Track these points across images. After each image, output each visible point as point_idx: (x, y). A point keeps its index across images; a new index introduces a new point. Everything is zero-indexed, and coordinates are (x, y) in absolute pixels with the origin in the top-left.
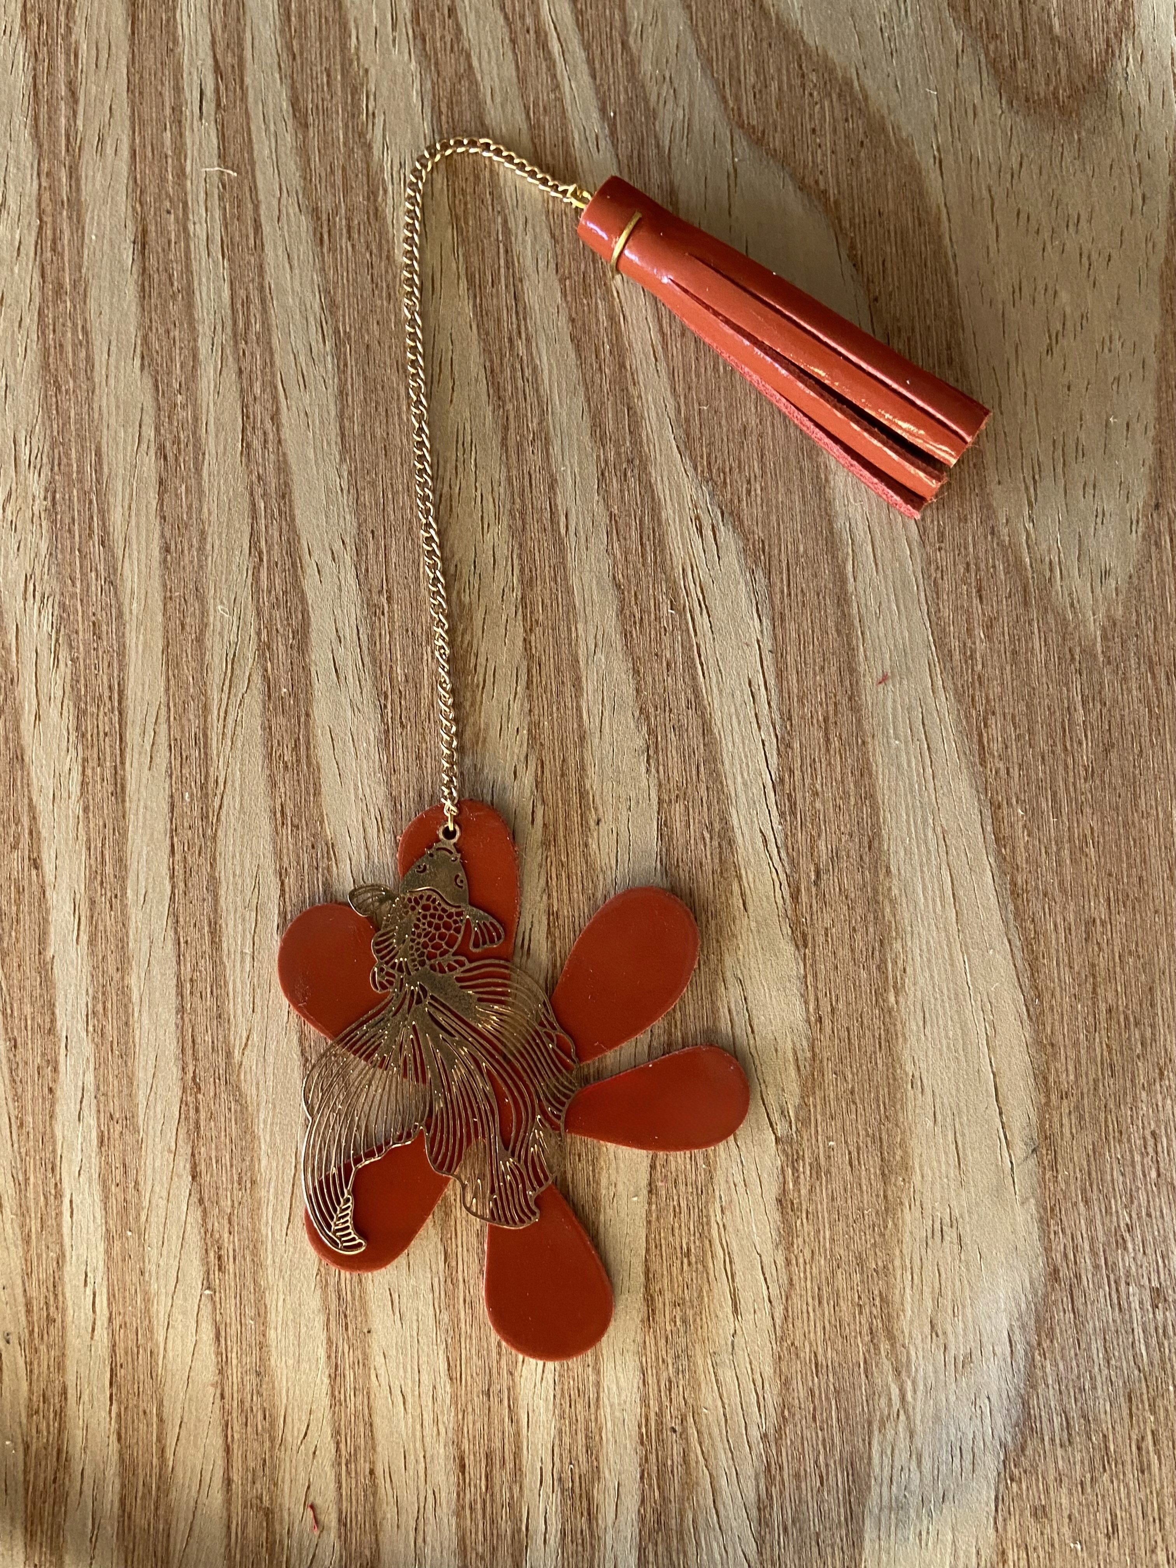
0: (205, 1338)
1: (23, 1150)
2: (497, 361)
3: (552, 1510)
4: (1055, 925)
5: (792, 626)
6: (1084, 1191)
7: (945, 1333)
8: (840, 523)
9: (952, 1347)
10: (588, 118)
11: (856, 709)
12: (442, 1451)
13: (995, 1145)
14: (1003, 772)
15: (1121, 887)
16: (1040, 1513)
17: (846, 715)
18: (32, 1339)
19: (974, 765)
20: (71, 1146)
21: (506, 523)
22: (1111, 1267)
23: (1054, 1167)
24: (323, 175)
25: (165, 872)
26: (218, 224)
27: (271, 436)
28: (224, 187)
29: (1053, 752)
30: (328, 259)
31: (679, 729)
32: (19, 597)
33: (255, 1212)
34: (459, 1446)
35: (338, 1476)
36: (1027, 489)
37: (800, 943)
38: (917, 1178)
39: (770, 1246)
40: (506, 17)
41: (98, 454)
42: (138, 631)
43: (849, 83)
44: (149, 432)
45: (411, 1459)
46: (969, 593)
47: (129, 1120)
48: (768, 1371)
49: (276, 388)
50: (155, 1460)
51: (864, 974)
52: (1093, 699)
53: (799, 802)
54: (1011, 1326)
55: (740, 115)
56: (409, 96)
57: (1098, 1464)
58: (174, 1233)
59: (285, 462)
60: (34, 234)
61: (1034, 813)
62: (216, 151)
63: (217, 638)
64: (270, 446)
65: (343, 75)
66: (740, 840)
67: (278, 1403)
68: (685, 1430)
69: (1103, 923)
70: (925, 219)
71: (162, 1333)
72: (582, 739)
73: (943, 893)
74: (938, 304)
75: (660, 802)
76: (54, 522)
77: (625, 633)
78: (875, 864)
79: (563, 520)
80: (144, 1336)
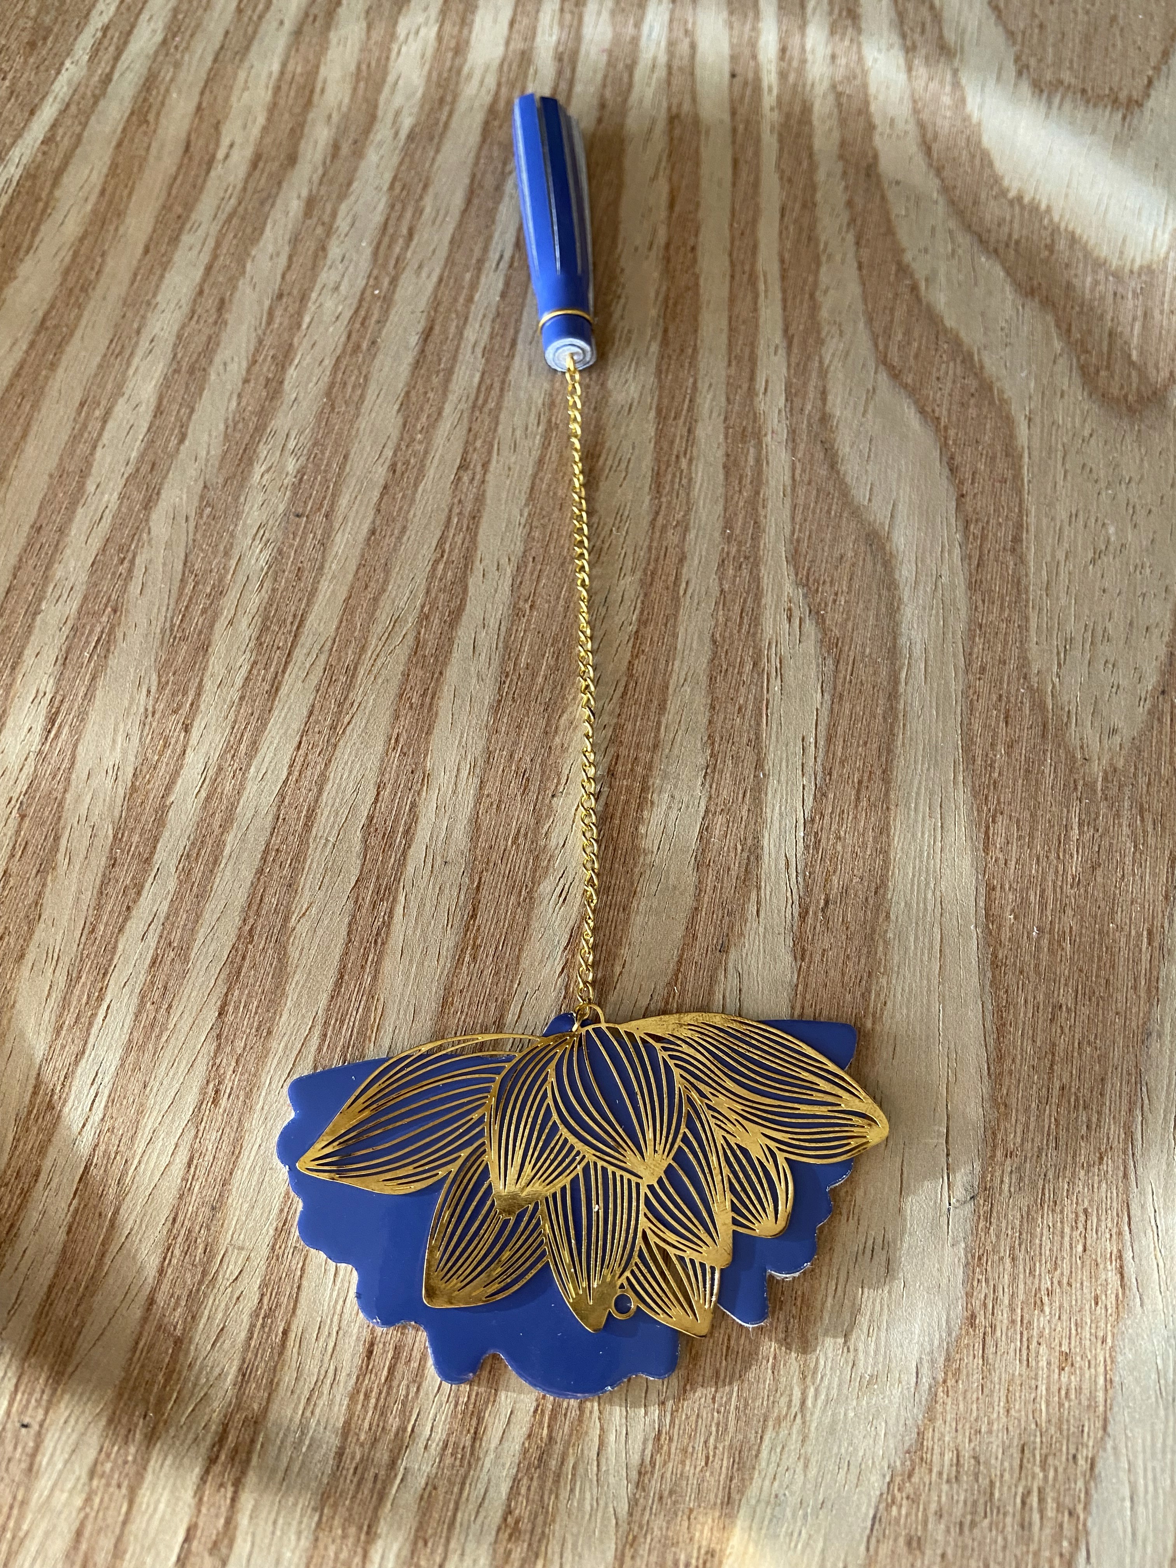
0: (178, 1161)
1: (86, 952)
2: (663, 467)
3: (442, 1419)
4: (1026, 1000)
5: (847, 705)
6: (1012, 1248)
7: (856, 1350)
8: (903, 641)
9: (861, 1363)
10: (773, 333)
11: (886, 780)
12: (356, 1331)
13: (937, 1183)
14: (1002, 862)
15: (1089, 984)
16: (914, 1544)
17: (877, 786)
18: (27, 1119)
19: (977, 850)
20: (127, 960)
21: (638, 577)
22: (1026, 1325)
23: (988, 1220)
25: (286, 761)
26: (485, 337)
27: (478, 477)
28: (498, 314)
29: (1047, 857)
31: (736, 759)
32: (250, 537)
33: (262, 1058)
35: (252, 1326)
36: (1058, 653)
37: (799, 957)
38: (860, 1196)
40: (731, 261)
41: (346, 457)
42: (330, 582)
43: (970, 355)
44: (389, 453)
45: (325, 1331)
46: (997, 716)
47: (184, 951)
49: (492, 447)
50: (93, 1262)
51: (849, 999)
52: (1089, 823)
53: (823, 842)
54: (921, 1358)
55: (886, 356)
56: (648, 292)
57: (980, 1508)
58: (186, 1058)
59: (483, 495)
60: (352, 311)
61: (1024, 902)
62: (500, 292)
63: (389, 602)
64: (476, 483)
66: (766, 858)
67: (221, 1241)
69: (1069, 1010)
70: (1011, 453)
71: (143, 1145)
72: (656, 746)
73: (932, 947)
74: (1010, 510)
75: (707, 811)
76: (295, 493)
77: (712, 679)
78: (878, 908)
79: (684, 585)
80: (126, 1144)
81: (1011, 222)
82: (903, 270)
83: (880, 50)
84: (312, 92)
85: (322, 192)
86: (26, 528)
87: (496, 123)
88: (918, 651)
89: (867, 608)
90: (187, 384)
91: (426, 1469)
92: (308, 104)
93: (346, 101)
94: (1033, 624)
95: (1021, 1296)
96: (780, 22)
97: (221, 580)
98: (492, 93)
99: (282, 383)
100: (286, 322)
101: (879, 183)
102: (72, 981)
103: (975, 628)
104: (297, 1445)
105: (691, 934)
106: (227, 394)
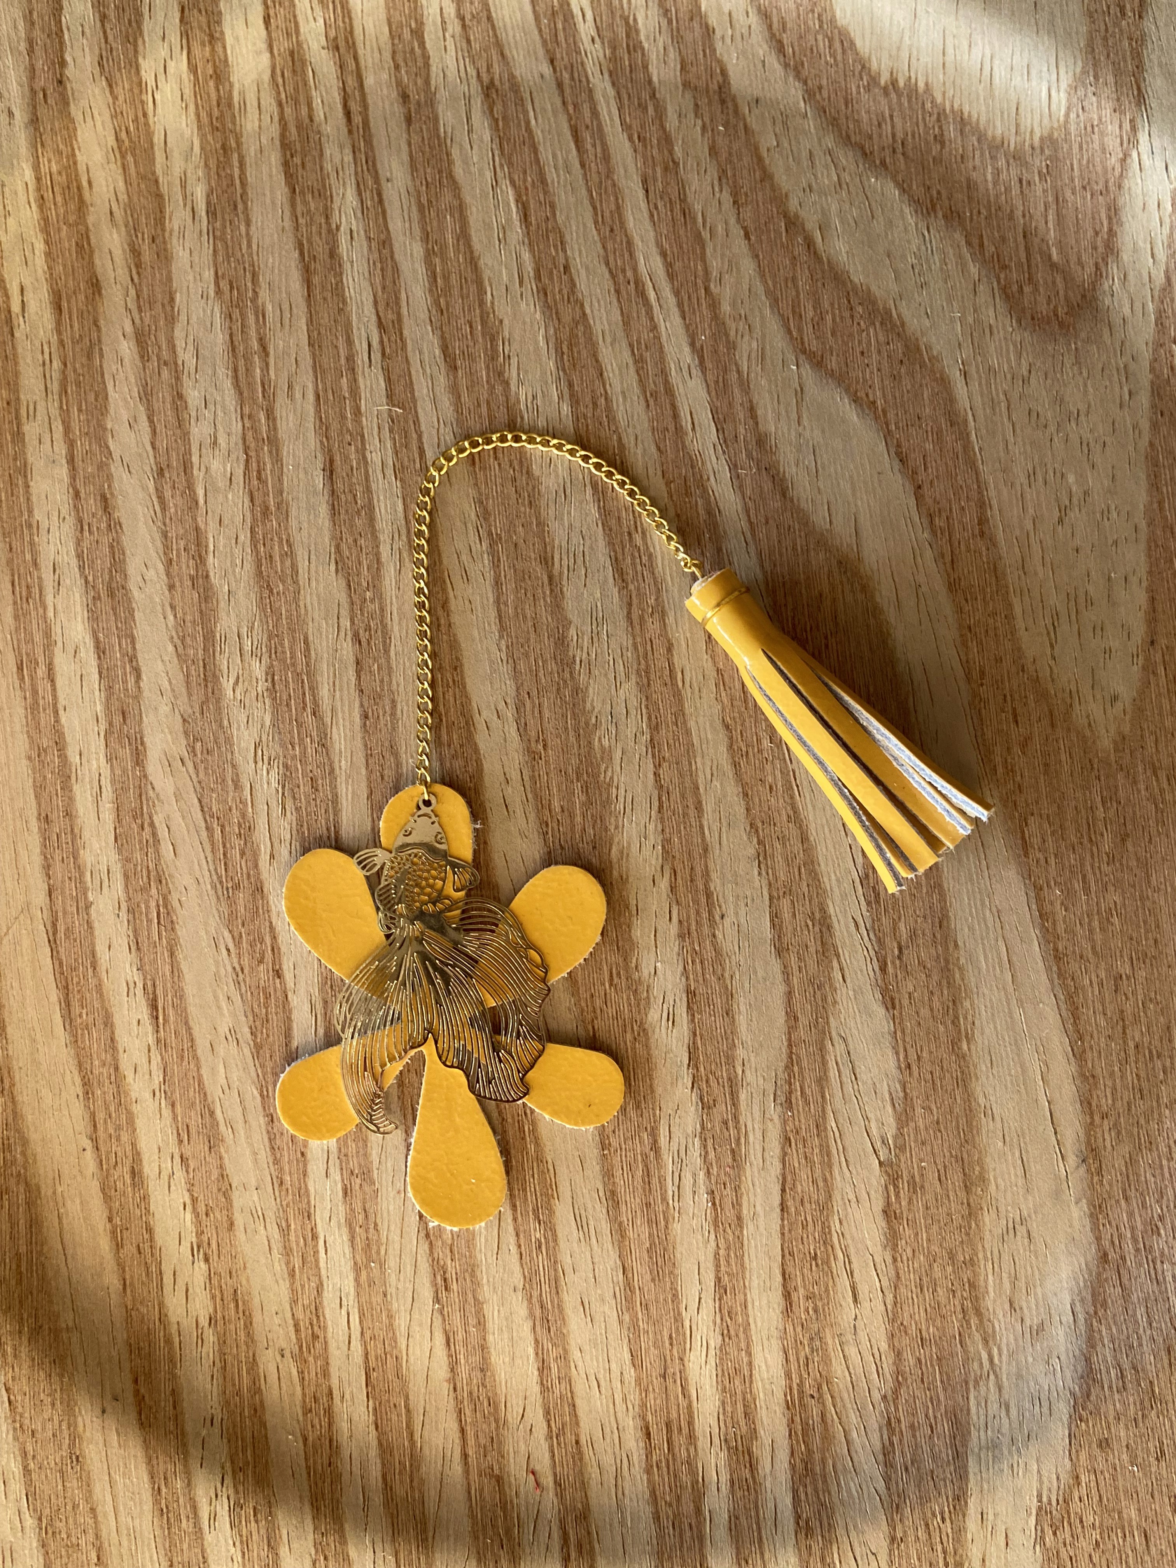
0: (438, 1343)
1: (284, 1203)
2: (619, 551)
3: (722, 1463)
4: (1091, 981)
6: (1124, 1191)
7: (1021, 1308)
8: (901, 667)
9: (1027, 1319)
10: (681, 351)
12: (631, 1423)
13: (1052, 1158)
14: (1043, 861)
15: (1140, 948)
16: (1104, 1444)
18: (301, 1353)
19: (1019, 856)
20: (322, 1198)
21: (634, 680)
22: (1149, 1250)
23: (1099, 1172)
24: (472, 407)
26: (390, 452)
27: (443, 621)
28: (393, 421)
29: (1081, 843)
31: (782, 839)
32: (251, 761)
33: (470, 1242)
35: (551, 1448)
36: (1048, 633)
37: (889, 1006)
38: (992, 1187)
39: (879, 1247)
40: (610, 272)
41: (306, 642)
42: (347, 783)
43: (888, 312)
44: (346, 623)
45: (607, 1430)
47: (366, 1175)
48: (884, 1346)
49: (444, 582)
50: (406, 1443)
51: (942, 1028)
52: (1111, 799)
54: (1073, 1300)
55: (803, 343)
56: (536, 342)
57: (1147, 1404)
58: (408, 1260)
59: (455, 640)
60: (242, 467)
61: (1069, 893)
62: (384, 392)
64: (443, 628)
65: (482, 325)
66: (836, 926)
67: (499, 1392)
68: (821, 1396)
69: (1128, 978)
70: (955, 420)
71: (405, 1342)
72: (706, 850)
73: (1001, 961)
74: (969, 490)
75: (771, 898)
76: (273, 698)
77: (735, 765)
78: (946, 938)
79: (679, 675)
80: (390, 1345)
81: (891, 117)
82: (793, 223)
84: (79, 188)
85: (147, 321)
86: (34, 824)
87: (297, 160)
88: (918, 674)
90: (114, 609)
91: (724, 1507)
92: (82, 206)
93: (121, 184)
94: (1018, 610)
95: (1140, 1226)
97: (244, 815)
98: (276, 118)
99: (207, 576)
100: (180, 501)
101: (736, 106)
102: (285, 1231)
103: (965, 631)
104: (622, 1523)
105: (792, 1017)
106: (159, 608)
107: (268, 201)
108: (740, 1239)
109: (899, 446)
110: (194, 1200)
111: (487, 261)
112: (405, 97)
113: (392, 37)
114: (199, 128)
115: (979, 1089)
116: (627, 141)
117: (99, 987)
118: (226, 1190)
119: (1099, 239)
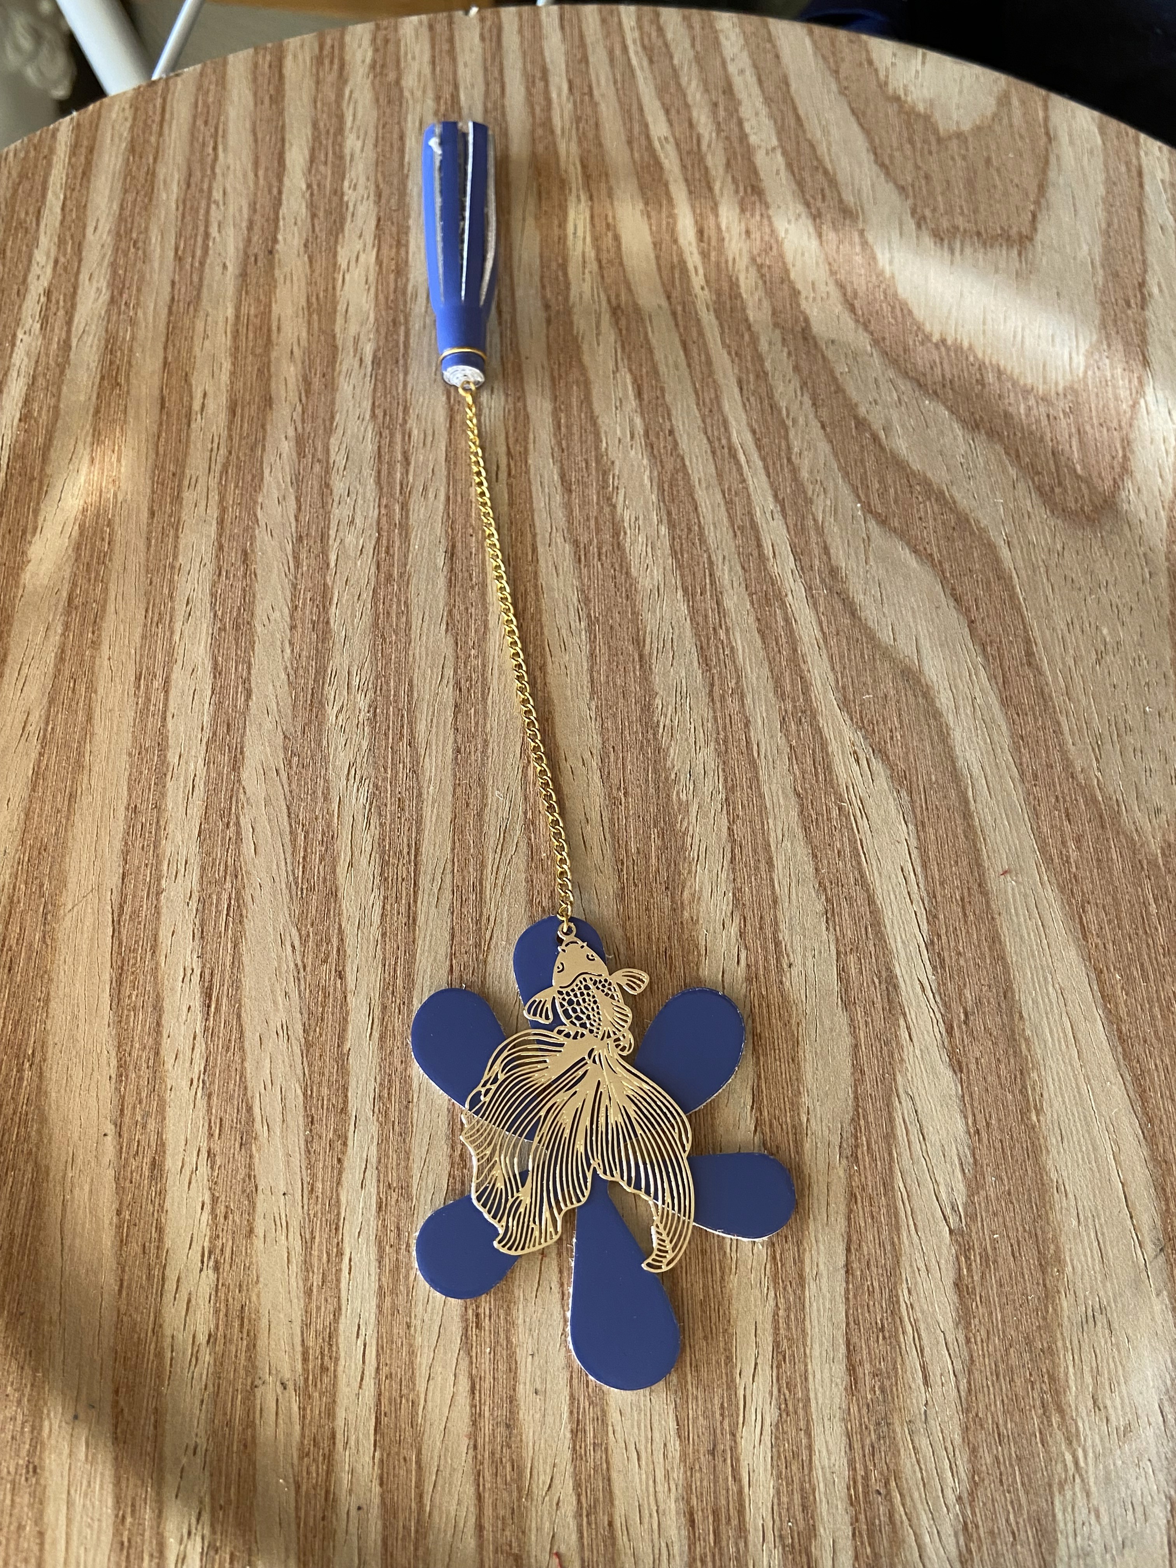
0: (461, 1391)
1: (312, 1213)
2: (705, 641)
4: (1156, 1065)
5: (931, 831)
7: (1106, 1407)
8: (960, 763)
9: (1113, 1418)
10: (766, 500)
11: (985, 893)
12: (673, 1506)
13: (1129, 1244)
14: (1101, 946)
17: (978, 898)
18: (307, 1386)
19: (1078, 940)
20: (354, 1211)
21: (713, 746)
24: (582, 521)
29: (1137, 934)
30: (585, 571)
31: (850, 901)
32: (344, 778)
34: (688, 1502)
35: (580, 1527)
36: (1093, 750)
37: (957, 1069)
38: (1069, 1269)
39: (951, 1323)
40: (708, 438)
41: (411, 684)
42: (433, 806)
43: (942, 493)
44: (450, 672)
45: (646, 1513)
46: (1060, 817)
47: (404, 1189)
48: (958, 1439)
49: (545, 650)
50: (413, 1505)
51: (1010, 1097)
52: (1161, 897)
53: (947, 959)
54: (1161, 1400)
55: (869, 505)
56: (642, 480)
59: (552, 696)
60: (373, 543)
61: (1129, 979)
63: (493, 816)
64: (539, 688)
65: (596, 463)
66: (903, 986)
67: (525, 1455)
68: (888, 1493)
70: (1002, 576)
71: (424, 1385)
72: (775, 902)
73: (1066, 1036)
74: (1016, 628)
75: (838, 953)
76: (374, 728)
77: (806, 830)
78: (1010, 1011)
79: (755, 747)
80: (408, 1386)
81: (941, 364)
82: (861, 424)
83: (789, 222)
84: (269, 330)
85: (308, 430)
86: (121, 812)
88: (976, 770)
89: (921, 740)
90: (236, 639)
92: (268, 344)
93: (304, 334)
94: (1066, 729)
96: (693, 207)
97: (329, 825)
99: (328, 623)
100: (313, 562)
101: (816, 345)
102: (308, 1245)
103: (1019, 741)
105: (858, 1069)
106: (279, 643)
107: (425, 360)
108: (801, 1300)
109: (953, 589)
110: (215, 1200)
111: (604, 421)
112: (547, 307)
113: (542, 267)
114: (377, 305)
115: (1050, 1162)
116: (726, 355)
117: (155, 970)
118: (251, 1195)
119: (1115, 462)
